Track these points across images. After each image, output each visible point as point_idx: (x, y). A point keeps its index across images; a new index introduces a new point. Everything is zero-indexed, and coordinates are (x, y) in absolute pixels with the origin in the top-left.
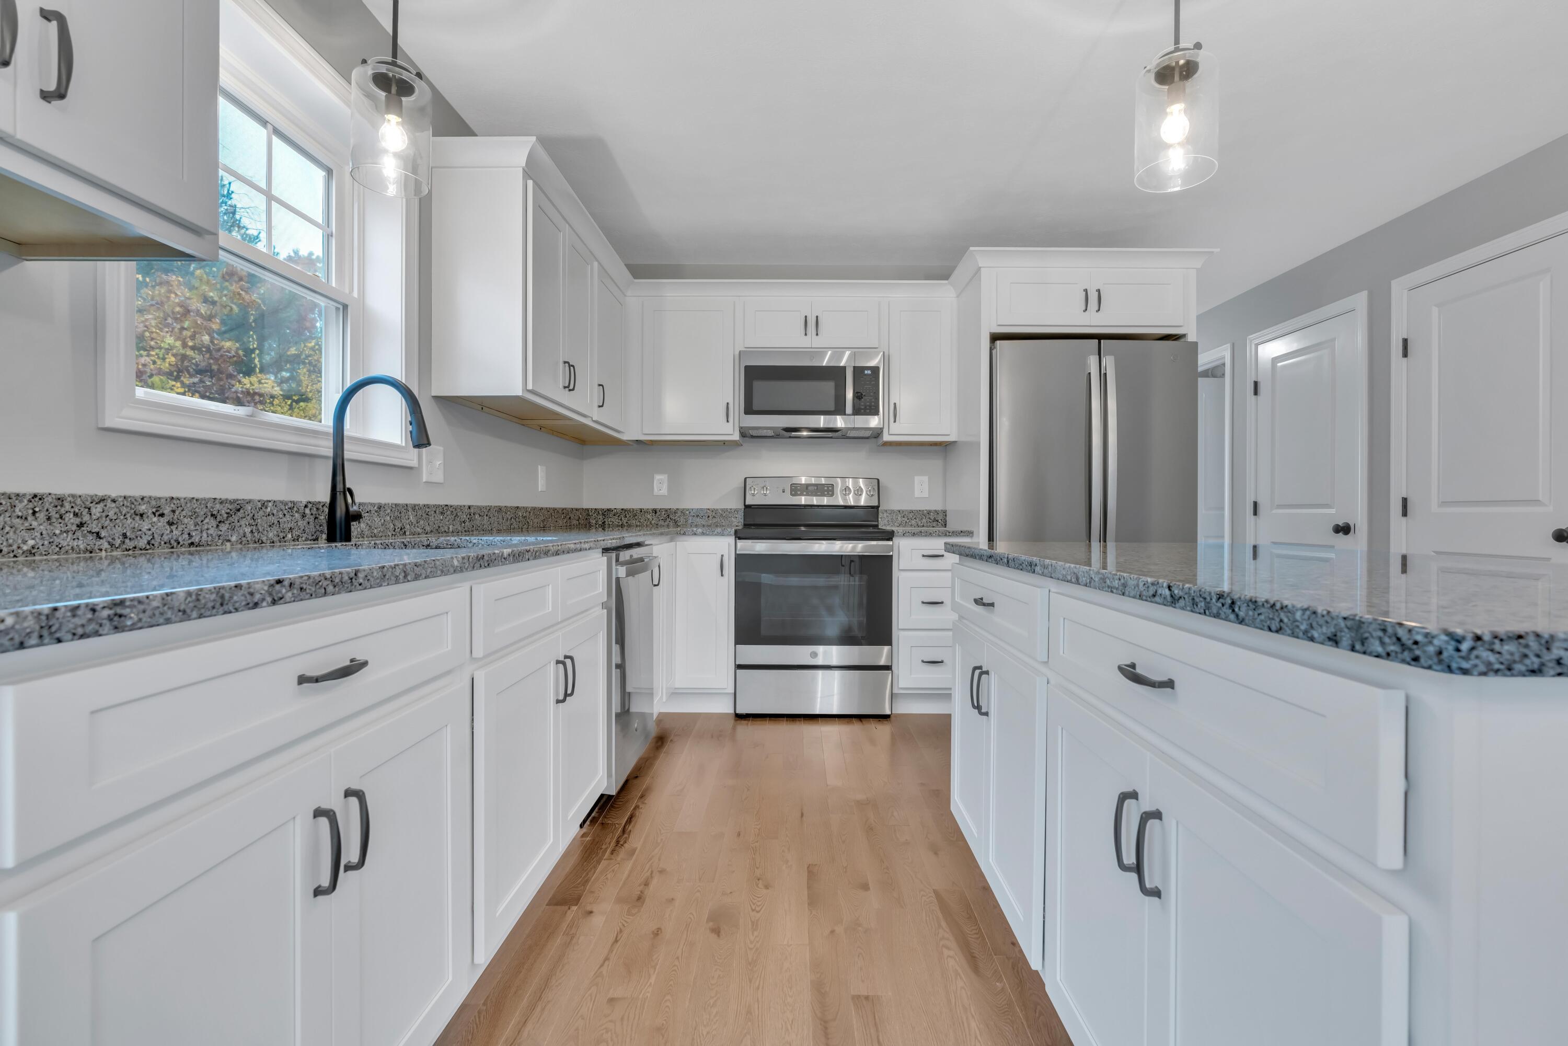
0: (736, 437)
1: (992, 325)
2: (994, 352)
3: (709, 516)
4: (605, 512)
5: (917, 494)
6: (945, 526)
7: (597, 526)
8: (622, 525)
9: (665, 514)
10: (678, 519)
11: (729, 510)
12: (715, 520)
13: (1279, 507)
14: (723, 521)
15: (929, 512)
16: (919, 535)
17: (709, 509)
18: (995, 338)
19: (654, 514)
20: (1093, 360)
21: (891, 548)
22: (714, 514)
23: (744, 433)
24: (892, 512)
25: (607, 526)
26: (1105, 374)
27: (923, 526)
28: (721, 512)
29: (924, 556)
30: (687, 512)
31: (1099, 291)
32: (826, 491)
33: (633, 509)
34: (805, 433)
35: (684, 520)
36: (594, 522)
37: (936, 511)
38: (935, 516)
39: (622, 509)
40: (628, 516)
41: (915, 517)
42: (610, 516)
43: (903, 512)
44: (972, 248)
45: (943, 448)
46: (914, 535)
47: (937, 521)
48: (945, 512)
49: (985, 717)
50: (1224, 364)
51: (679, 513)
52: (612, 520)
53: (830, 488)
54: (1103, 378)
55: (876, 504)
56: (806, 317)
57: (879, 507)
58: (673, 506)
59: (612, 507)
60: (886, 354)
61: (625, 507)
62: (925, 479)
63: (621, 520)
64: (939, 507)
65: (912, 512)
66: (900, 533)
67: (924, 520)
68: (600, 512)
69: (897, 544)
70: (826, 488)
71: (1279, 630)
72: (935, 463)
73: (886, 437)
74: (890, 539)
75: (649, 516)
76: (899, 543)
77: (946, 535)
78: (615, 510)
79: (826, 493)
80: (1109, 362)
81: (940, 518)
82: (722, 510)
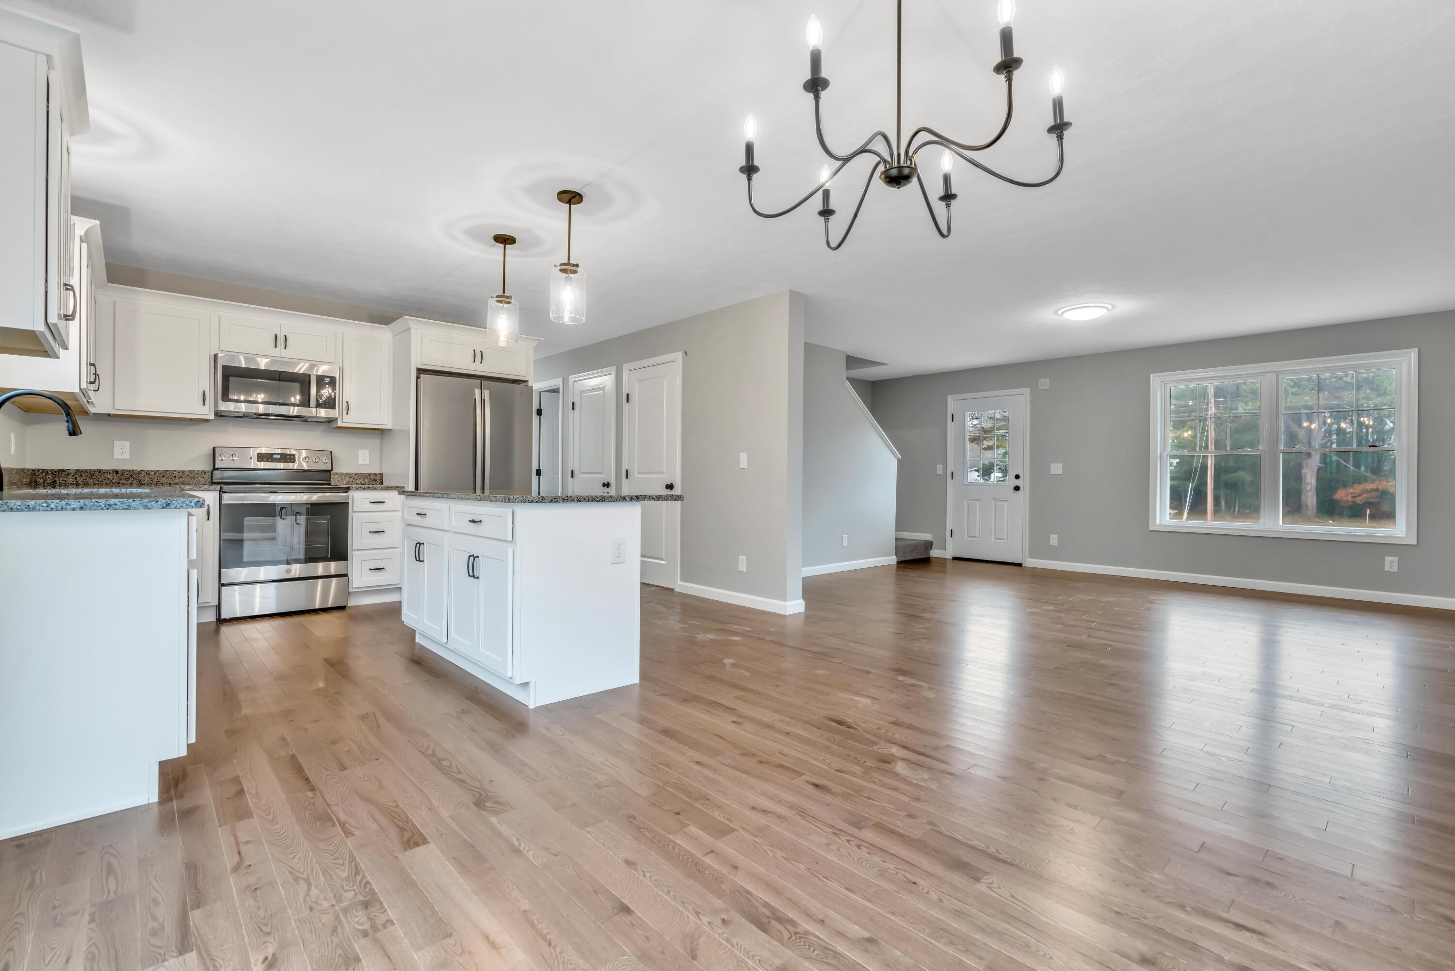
0: (211, 416)
1: (418, 361)
2: (419, 380)
3: (175, 477)
4: (56, 472)
5: (361, 462)
6: (382, 484)
7: (46, 484)
8: (76, 483)
9: (127, 474)
10: (142, 478)
11: (196, 472)
12: (181, 480)
13: (583, 473)
14: (190, 480)
15: (370, 475)
16: (367, 490)
17: (175, 471)
18: (420, 371)
19: (115, 475)
20: (477, 392)
21: (348, 497)
22: (180, 475)
23: (218, 414)
24: (342, 474)
25: (58, 484)
26: (484, 400)
27: (365, 484)
28: (188, 473)
29: (371, 502)
30: (152, 473)
31: (481, 352)
32: (288, 459)
33: (90, 470)
34: (272, 417)
35: (149, 480)
36: (42, 481)
37: (375, 474)
38: (375, 477)
39: (77, 470)
40: (84, 476)
41: (359, 478)
42: (62, 476)
43: (350, 474)
44: (406, 317)
45: (380, 433)
46: (364, 489)
47: (376, 481)
48: (381, 475)
49: (422, 563)
50: (559, 388)
51: (143, 474)
52: (65, 479)
53: (292, 457)
54: (483, 401)
55: (330, 469)
56: (276, 335)
57: (332, 470)
58: (138, 468)
59: (65, 467)
60: (341, 367)
61: (81, 468)
62: (367, 452)
63: (76, 479)
64: (377, 471)
65: (357, 474)
66: (354, 488)
67: (366, 480)
68: (49, 472)
69: (352, 495)
70: (288, 457)
71: (496, 501)
72: (375, 442)
73: (340, 424)
74: (347, 492)
75: (109, 476)
76: (353, 495)
77: (386, 489)
78: (69, 471)
79: (288, 460)
80: (486, 394)
81: (378, 478)
82: (189, 471)
